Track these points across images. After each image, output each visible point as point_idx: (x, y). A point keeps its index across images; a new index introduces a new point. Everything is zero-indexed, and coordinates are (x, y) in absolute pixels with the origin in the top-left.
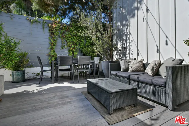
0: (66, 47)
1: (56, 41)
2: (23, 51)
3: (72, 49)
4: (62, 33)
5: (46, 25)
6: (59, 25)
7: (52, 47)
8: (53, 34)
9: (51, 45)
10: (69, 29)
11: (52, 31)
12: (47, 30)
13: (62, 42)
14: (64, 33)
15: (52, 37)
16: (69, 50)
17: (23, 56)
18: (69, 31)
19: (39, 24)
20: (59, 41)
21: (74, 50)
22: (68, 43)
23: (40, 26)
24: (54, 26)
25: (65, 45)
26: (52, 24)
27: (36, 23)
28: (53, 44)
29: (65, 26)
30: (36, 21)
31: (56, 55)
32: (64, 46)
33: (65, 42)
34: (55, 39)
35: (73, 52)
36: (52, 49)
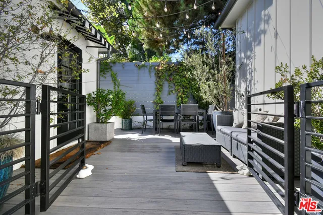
0: (174, 92)
1: (162, 86)
2: (131, 99)
3: (181, 94)
4: (169, 76)
5: (153, 68)
6: (167, 65)
7: (158, 93)
8: (160, 77)
9: (157, 91)
10: (178, 68)
11: (158, 74)
12: (153, 74)
13: (169, 86)
14: (171, 74)
15: (158, 81)
16: (177, 95)
17: (131, 104)
18: (177, 72)
19: (146, 68)
20: (166, 85)
21: (183, 96)
22: (176, 87)
23: (147, 70)
24: (160, 68)
25: (173, 89)
26: (159, 66)
27: (143, 68)
28: (159, 90)
29: (173, 66)
30: (144, 66)
31: (162, 102)
32: (172, 91)
33: (173, 86)
34: (161, 83)
35: (182, 97)
36: (158, 95)
